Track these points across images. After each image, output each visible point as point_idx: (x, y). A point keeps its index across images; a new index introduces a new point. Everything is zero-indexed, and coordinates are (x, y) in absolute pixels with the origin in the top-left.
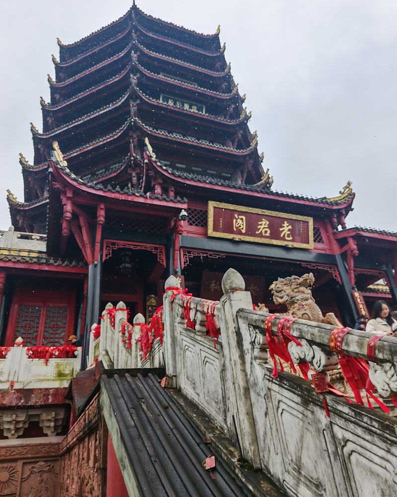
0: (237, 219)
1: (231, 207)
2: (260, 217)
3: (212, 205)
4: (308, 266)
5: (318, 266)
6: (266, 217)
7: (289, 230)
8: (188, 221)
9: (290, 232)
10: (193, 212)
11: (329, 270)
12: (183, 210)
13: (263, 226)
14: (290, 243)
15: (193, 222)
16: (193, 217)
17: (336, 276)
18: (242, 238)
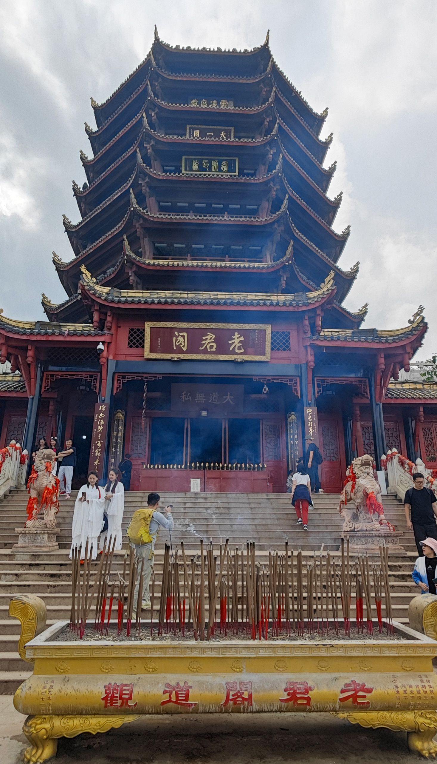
0: (177, 337)
1: (170, 325)
2: (204, 332)
3: (148, 326)
4: (261, 381)
5: (274, 379)
6: (212, 330)
7: (240, 342)
8: (129, 344)
9: (241, 344)
10: (135, 333)
11: (288, 383)
12: (101, 343)
13: (208, 341)
14: (241, 356)
15: (134, 344)
16: (135, 338)
17: (296, 390)
18: (182, 356)
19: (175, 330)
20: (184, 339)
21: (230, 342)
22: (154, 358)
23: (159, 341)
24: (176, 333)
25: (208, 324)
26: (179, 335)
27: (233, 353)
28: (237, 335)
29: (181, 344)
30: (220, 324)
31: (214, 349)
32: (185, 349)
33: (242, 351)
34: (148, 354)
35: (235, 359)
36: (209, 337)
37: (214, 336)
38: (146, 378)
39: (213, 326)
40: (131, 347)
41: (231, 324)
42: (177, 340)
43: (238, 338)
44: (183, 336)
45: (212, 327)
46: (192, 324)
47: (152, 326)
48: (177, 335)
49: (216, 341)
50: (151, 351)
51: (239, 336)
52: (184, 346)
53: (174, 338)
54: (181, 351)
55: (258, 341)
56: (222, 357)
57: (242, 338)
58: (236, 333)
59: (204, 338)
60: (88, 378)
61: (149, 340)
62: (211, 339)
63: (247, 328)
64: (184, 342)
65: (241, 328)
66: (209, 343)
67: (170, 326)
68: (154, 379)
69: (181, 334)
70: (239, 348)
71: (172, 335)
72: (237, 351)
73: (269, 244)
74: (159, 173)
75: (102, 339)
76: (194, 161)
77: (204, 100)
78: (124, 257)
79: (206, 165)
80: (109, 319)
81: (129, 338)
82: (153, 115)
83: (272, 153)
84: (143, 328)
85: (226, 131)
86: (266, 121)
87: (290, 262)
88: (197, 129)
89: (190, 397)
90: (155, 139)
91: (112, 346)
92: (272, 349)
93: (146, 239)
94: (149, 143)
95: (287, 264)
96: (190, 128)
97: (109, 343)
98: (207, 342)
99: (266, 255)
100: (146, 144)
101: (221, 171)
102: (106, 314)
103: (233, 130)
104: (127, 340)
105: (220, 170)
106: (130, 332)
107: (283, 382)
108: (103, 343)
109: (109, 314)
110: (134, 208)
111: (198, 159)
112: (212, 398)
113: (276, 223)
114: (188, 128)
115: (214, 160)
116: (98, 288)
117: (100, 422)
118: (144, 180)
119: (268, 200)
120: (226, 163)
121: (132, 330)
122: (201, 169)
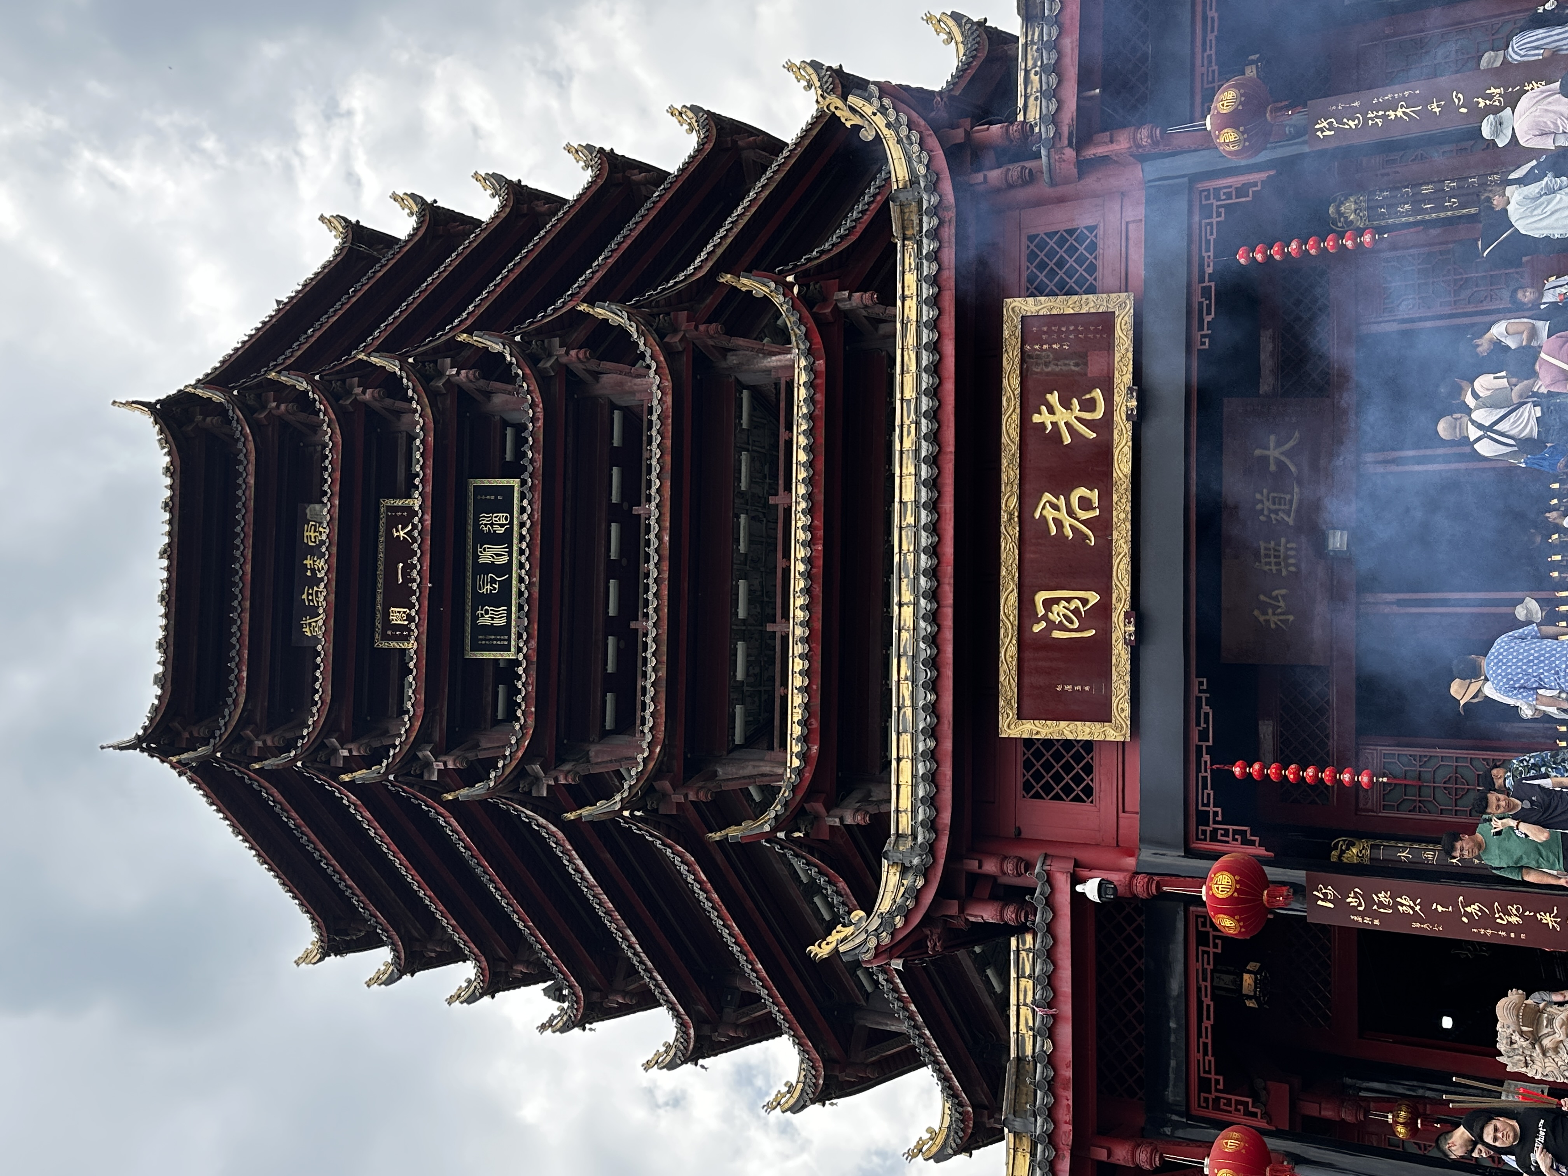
0: (1052, 626)
1: (1008, 649)
2: (1031, 530)
3: (1013, 727)
6: (1026, 502)
7: (1067, 405)
8: (1077, 799)
9: (1075, 401)
10: (1038, 776)
11: (1215, 220)
12: (1079, 888)
13: (1063, 515)
14: (1117, 398)
15: (1078, 779)
16: (1058, 778)
17: (1241, 191)
18: (1121, 606)
19: (1027, 635)
20: (1057, 601)
21: (1067, 440)
22: (1127, 706)
23: (1068, 688)
24: (1037, 628)
25: (1004, 517)
26: (1046, 615)
27: (1105, 425)
28: (1042, 417)
29: (1076, 612)
30: (1004, 477)
31: (1094, 496)
32: (1094, 598)
33: (1097, 394)
34: (1116, 728)
35: (1128, 417)
36: (1050, 514)
37: (1047, 496)
38: (1203, 736)
39: (1009, 501)
40: (1088, 791)
41: (1005, 439)
42: (1061, 627)
43: (1051, 411)
44: (1049, 604)
45: (1014, 502)
46: (1003, 572)
47: (1012, 713)
48: (1043, 624)
49: (1063, 488)
50: (1103, 715)
51: (1043, 408)
52: (1085, 602)
53: (1057, 634)
54: (1104, 610)
55: (1060, 341)
56: (1122, 466)
57: (1053, 398)
58: (1036, 418)
59: (1053, 531)
60: (1211, 950)
61: (1063, 724)
62: (1056, 508)
63: (1016, 382)
64: (1069, 600)
65: (1015, 403)
66: (1071, 513)
67: (1013, 650)
68: (1206, 709)
69: (1041, 611)
70: (1089, 405)
71: (1046, 644)
72: (1099, 414)
73: (733, 359)
74: (517, 727)
75: (1063, 882)
76: (481, 622)
77: (304, 596)
78: (779, 841)
79: (493, 581)
80: (990, 867)
81: (1057, 797)
82: (346, 753)
83: (454, 371)
84: (1021, 748)
85: (392, 523)
86: (361, 398)
87: (790, 279)
88: (386, 614)
89: (1275, 593)
90: (416, 745)
91: (1084, 855)
92: (1092, 290)
93: (720, 771)
94: (428, 765)
95: (796, 290)
96: (385, 637)
97: (1077, 864)
98: (1067, 521)
99: (768, 371)
100: (431, 773)
101: (509, 531)
102: (975, 879)
103: (391, 502)
104: (1067, 806)
105: (506, 539)
106: (1037, 796)
107: (1212, 238)
108: (1077, 880)
109: (974, 865)
110: (623, 808)
111: (474, 609)
112: (1276, 512)
113: (667, 340)
114: (385, 645)
115: (476, 557)
116: (884, 904)
117: (1381, 905)
118: (537, 779)
119: (596, 375)
120: (485, 518)
121: (1028, 787)
122: (502, 598)
